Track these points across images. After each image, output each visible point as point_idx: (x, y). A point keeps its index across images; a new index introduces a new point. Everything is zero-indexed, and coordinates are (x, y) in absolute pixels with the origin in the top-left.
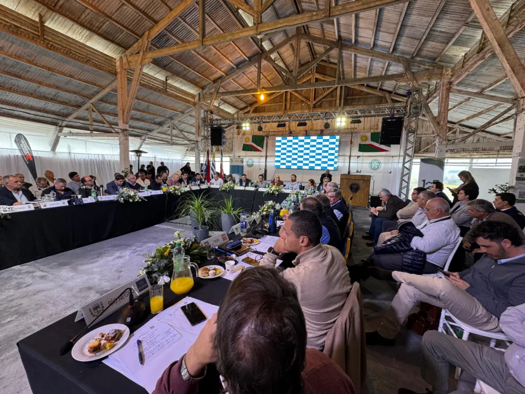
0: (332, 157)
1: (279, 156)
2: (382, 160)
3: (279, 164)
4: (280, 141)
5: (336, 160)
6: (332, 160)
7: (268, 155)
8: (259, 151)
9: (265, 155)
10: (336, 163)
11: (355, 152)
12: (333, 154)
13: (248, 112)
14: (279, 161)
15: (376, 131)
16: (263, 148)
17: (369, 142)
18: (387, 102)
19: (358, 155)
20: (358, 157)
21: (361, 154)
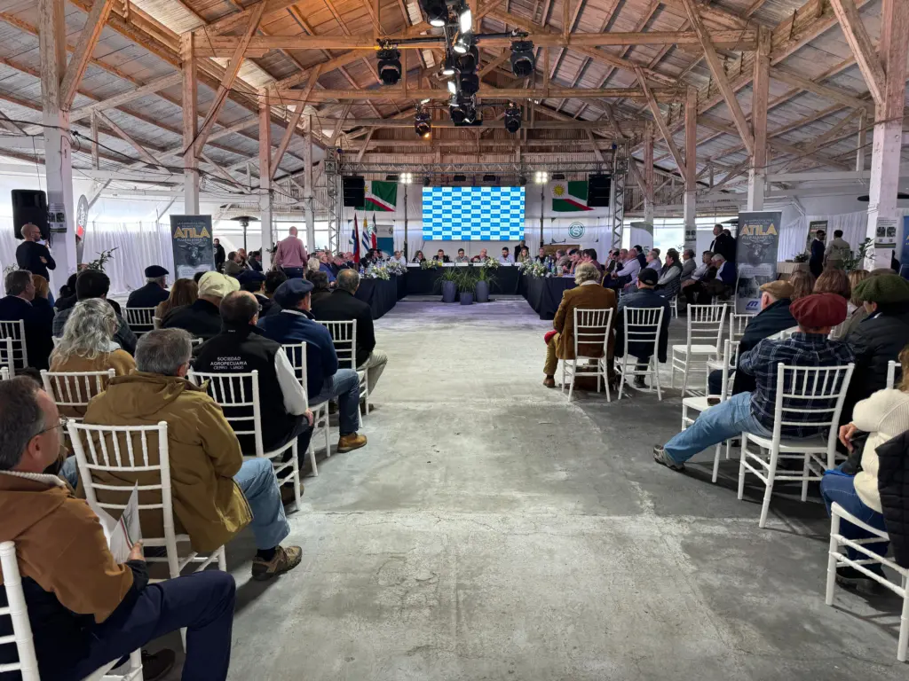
0: (517, 220)
1: (430, 220)
2: (585, 223)
3: (430, 233)
4: (430, 194)
5: (522, 225)
6: (516, 225)
7: (408, 218)
8: (388, 210)
9: (404, 218)
10: (522, 229)
11: (549, 212)
12: (517, 216)
13: (363, 138)
14: (430, 229)
15: (575, 179)
16: (395, 205)
17: (566, 196)
18: (587, 138)
19: (553, 216)
20: (553, 219)
21: (556, 214)
